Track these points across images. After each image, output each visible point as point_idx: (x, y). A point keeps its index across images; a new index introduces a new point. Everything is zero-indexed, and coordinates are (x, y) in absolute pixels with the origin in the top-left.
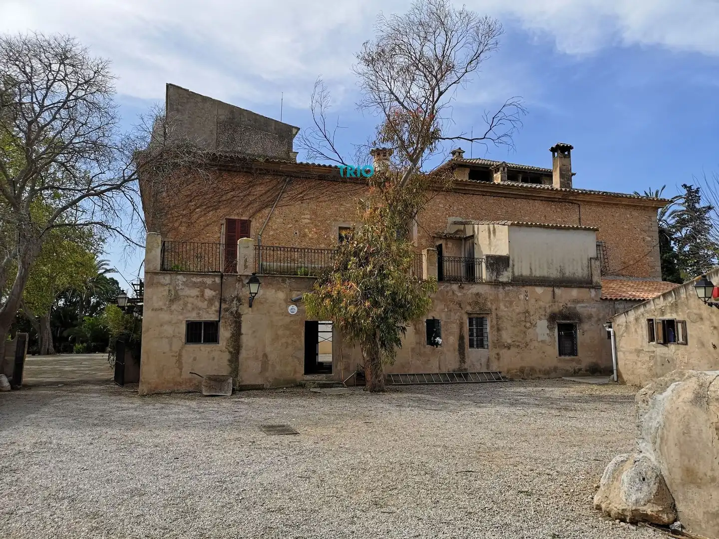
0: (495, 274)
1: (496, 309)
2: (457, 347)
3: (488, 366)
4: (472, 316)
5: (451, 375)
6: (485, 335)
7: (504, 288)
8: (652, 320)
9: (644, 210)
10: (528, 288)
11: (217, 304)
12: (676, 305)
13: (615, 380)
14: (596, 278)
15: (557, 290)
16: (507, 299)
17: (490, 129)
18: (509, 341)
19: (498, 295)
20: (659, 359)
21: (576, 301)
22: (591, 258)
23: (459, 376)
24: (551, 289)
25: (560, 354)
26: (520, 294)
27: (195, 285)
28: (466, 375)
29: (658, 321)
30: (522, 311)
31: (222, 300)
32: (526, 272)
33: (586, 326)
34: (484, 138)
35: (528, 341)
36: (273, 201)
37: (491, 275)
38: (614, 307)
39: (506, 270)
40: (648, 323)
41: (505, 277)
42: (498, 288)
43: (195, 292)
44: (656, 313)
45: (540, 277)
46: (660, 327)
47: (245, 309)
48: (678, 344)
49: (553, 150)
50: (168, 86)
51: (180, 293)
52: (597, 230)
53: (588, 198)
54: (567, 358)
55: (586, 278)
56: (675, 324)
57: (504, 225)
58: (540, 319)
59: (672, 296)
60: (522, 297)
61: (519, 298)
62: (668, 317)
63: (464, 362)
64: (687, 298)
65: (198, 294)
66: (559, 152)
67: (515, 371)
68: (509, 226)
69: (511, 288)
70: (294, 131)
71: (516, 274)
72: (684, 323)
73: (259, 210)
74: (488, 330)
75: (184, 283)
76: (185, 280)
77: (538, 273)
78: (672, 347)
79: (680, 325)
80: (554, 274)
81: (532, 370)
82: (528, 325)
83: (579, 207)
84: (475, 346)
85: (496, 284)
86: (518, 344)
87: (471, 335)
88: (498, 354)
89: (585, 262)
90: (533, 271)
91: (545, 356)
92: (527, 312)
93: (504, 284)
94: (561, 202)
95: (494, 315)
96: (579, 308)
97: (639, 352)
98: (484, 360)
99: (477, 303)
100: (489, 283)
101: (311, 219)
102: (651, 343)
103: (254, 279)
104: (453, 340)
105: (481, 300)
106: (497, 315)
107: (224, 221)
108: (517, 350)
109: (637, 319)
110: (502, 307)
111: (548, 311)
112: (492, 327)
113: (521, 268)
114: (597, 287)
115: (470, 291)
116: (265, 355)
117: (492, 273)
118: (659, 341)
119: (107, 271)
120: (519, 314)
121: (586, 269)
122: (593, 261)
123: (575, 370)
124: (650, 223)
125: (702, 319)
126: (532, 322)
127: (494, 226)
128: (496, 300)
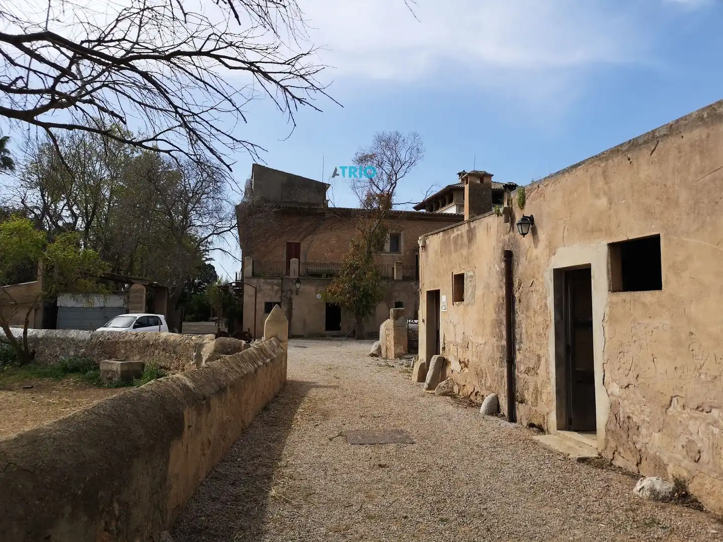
11: (280, 293)
27: (269, 284)
31: (282, 291)
36: (314, 231)
43: (269, 287)
47: (294, 297)
50: (254, 165)
51: (262, 288)
65: (271, 288)
70: (327, 186)
73: (305, 237)
75: (263, 283)
76: (264, 281)
101: (336, 241)
103: (298, 281)
107: (285, 244)
116: (305, 320)
119: (207, 259)
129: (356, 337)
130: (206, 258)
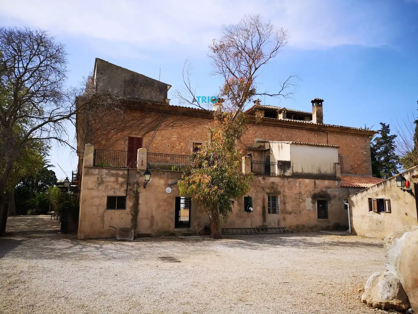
0: (283, 171)
1: (283, 191)
2: (261, 213)
3: (279, 224)
4: (270, 195)
5: (258, 229)
6: (277, 206)
7: (287, 179)
8: (371, 199)
9: (362, 136)
10: (301, 180)
11: (125, 186)
12: (385, 190)
13: (350, 232)
14: (338, 175)
15: (317, 181)
16: (289, 186)
17: (282, 90)
18: (290, 210)
19: (284, 183)
20: (375, 221)
21: (328, 187)
22: (335, 163)
23: (262, 229)
24: (313, 180)
25: (319, 218)
26: (297, 183)
27: (113, 175)
28: (266, 229)
29: (374, 199)
30: (297, 193)
31: (128, 184)
32: (300, 171)
33: (333, 202)
34: (279, 94)
35: (301, 210)
36: (156, 127)
37: (280, 172)
38: (348, 191)
39: (289, 169)
40: (369, 201)
41: (288, 173)
42: (284, 179)
43: (113, 179)
44: (373, 195)
45: (308, 173)
46: (376, 203)
47: (141, 189)
48: (386, 212)
49: (313, 102)
50: (97, 60)
51: (104, 179)
52: (339, 147)
53: (332, 130)
54: (322, 220)
55: (333, 174)
56: (384, 201)
57: (288, 143)
58: (307, 197)
59: (382, 185)
60: (297, 184)
61: (296, 185)
62: (380, 197)
63: (265, 222)
64: (391, 186)
65: (115, 180)
66: (316, 103)
67: (294, 227)
68: (290, 144)
69: (292, 179)
70: (168, 87)
71: (294, 171)
72: (389, 201)
73: (147, 132)
74: (279, 203)
75: (106, 174)
76: (107, 172)
77: (306, 171)
78: (382, 214)
79: (387, 202)
80: (315, 172)
81: (303, 226)
82: (301, 200)
83: (327, 134)
84: (271, 212)
85: (283, 177)
86: (296, 211)
87: (269, 206)
88: (284, 217)
89: (332, 165)
90: (304, 170)
91: (310, 219)
92: (300, 193)
93: (288, 177)
94: (317, 131)
95: (282, 195)
96: (329, 191)
97: (363, 217)
98: (276, 221)
99: (272, 188)
100: (279, 176)
101: (177, 138)
102: (370, 212)
103: (147, 172)
104: (259, 209)
105: (275, 186)
106: (284, 195)
107: (127, 138)
108: (294, 215)
109: (362, 198)
110: (286, 189)
111: (312, 193)
112: (281, 201)
113: (297, 168)
114: (339, 180)
115: (269, 181)
116: (152, 217)
117: (281, 171)
118: (375, 211)
120: (296, 194)
121: (332, 170)
122: (336, 165)
123: (327, 227)
124: (366, 144)
125: (399, 198)
126: (303, 199)
127: (282, 144)
128: (283, 186)
129: (212, 235)
130: (48, 165)
